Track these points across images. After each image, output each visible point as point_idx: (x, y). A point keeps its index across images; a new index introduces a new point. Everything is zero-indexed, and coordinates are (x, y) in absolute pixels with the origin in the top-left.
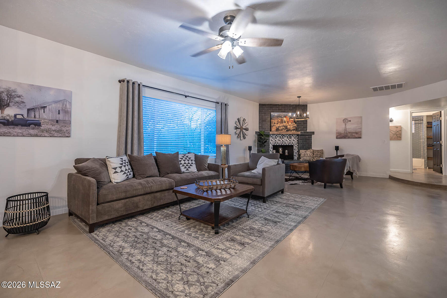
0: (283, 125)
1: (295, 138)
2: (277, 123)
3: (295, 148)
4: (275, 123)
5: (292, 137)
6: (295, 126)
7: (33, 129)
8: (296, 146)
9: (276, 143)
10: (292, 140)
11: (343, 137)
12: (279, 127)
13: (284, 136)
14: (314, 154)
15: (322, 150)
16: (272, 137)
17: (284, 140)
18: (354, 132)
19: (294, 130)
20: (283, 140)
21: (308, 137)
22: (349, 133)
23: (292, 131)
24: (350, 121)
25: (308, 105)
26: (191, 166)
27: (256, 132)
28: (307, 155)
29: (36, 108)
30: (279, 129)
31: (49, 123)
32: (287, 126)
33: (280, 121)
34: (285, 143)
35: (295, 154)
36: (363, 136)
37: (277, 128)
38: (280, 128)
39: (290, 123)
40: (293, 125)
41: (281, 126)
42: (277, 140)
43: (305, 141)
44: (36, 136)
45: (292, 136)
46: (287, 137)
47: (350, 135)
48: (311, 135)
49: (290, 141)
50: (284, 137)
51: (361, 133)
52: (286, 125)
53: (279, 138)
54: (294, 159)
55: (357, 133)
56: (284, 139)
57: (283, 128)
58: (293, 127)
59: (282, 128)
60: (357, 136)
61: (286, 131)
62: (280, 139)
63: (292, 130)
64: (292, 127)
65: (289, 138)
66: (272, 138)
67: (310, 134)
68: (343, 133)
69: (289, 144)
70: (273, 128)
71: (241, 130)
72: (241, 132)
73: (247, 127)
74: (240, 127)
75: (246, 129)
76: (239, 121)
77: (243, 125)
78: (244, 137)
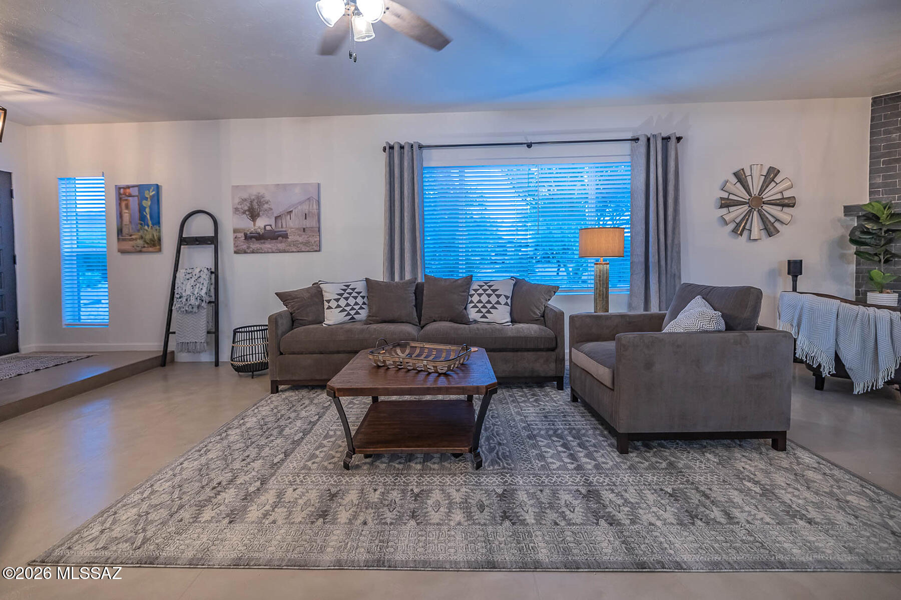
7: (281, 242)
26: (493, 307)
27: (845, 207)
29: (283, 214)
31: (295, 233)
44: (285, 251)
71: (752, 208)
72: (755, 212)
73: (787, 194)
74: (749, 199)
75: (782, 201)
76: (740, 179)
77: (762, 190)
78: (770, 230)
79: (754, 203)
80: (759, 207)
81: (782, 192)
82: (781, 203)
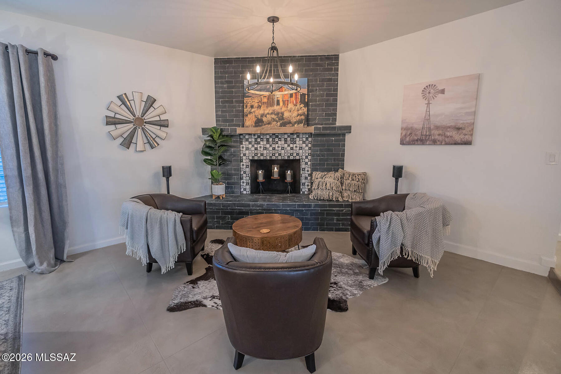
0: (274, 110)
1: (304, 142)
2: (259, 107)
3: (303, 166)
4: (252, 107)
5: (298, 139)
6: (304, 113)
8: (307, 160)
9: (257, 154)
10: (296, 147)
11: (417, 140)
12: (262, 115)
13: (277, 137)
14: (342, 184)
15: (365, 174)
16: (247, 140)
17: (278, 147)
18: (449, 127)
19: (299, 122)
20: (275, 148)
21: (336, 141)
22: (437, 128)
23: (296, 126)
24: (443, 91)
25: (340, 55)
27: (202, 129)
28: (324, 186)
30: (262, 120)
32: (283, 114)
33: (265, 100)
34: (280, 155)
35: (303, 181)
36: (478, 139)
37: (258, 119)
38: (264, 119)
39: (290, 106)
40: (298, 110)
41: (268, 114)
42: (260, 147)
43: (328, 150)
45: (298, 136)
46: (285, 141)
47: (439, 135)
48: (344, 135)
49: (292, 149)
50: (277, 140)
51: (473, 129)
52: (280, 111)
53: (265, 143)
54: (301, 193)
55: (459, 129)
56: (277, 145)
57: (274, 119)
58: (298, 115)
59: (270, 119)
60: (458, 137)
61: (281, 125)
62: (268, 146)
63: (295, 123)
64: (295, 114)
65: (289, 142)
66: (247, 143)
67: (339, 132)
68: (420, 130)
69: (289, 157)
70: (247, 119)
71: (137, 127)
72: (139, 130)
73: (163, 117)
74: (133, 119)
75: (159, 122)
76: (124, 102)
77: (144, 114)
78: (152, 143)
79: (137, 122)
80: (142, 125)
81: (159, 116)
82: (159, 124)
